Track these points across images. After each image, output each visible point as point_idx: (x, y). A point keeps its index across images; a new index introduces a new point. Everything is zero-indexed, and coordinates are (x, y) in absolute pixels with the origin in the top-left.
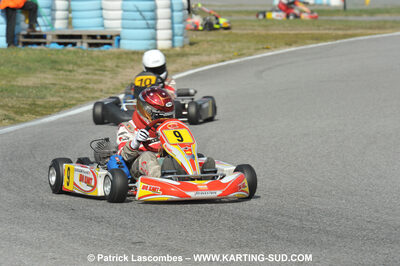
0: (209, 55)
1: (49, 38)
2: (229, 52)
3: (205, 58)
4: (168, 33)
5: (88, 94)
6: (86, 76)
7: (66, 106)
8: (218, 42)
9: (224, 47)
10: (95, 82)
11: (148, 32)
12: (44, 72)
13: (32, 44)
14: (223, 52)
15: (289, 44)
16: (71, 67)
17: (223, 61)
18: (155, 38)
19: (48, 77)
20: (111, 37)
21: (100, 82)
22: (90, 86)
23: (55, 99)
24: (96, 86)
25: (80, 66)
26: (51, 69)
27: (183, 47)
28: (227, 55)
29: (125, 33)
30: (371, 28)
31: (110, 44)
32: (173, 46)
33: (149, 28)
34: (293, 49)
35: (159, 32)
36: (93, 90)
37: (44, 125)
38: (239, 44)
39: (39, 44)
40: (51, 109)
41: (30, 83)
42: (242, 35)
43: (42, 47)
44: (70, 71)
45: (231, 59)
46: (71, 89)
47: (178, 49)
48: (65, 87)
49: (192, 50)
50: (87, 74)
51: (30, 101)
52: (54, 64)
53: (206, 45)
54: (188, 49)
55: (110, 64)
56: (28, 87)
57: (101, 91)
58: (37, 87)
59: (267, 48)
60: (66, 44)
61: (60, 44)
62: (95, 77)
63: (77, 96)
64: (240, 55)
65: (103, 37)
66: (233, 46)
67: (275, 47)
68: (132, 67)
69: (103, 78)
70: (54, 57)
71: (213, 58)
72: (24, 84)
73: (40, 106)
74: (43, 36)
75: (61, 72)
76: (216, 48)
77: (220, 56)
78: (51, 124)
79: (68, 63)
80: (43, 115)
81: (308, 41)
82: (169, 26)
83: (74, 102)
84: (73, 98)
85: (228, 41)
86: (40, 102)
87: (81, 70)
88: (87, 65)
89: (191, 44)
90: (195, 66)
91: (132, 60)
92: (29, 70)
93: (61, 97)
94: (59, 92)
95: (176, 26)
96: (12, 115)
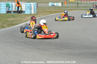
0: (41, 15)
1: (12, 12)
4: (34, 11)
7: (17, 24)
8: (43, 12)
11: (30, 11)
13: (9, 13)
14: (43, 14)
15: (56, 13)
16: (17, 17)
18: (31, 12)
19: (13, 19)
20: (23, 12)
21: (23, 20)
22: (21, 20)
23: (15, 23)
25: (18, 17)
27: (36, 13)
29: (26, 11)
30: (69, 10)
32: (34, 13)
34: (56, 14)
35: (32, 11)
36: (22, 21)
37: (15, 27)
39: (10, 13)
40: (15, 25)
41: (10, 20)
42: (46, 11)
43: (11, 13)
46: (18, 21)
47: (35, 14)
48: (17, 21)
49: (38, 14)
51: (11, 23)
52: (14, 16)
53: (40, 13)
54: (37, 14)
55: (24, 16)
56: (10, 21)
58: (12, 21)
60: (15, 13)
61: (14, 13)
64: (47, 15)
66: (45, 13)
68: (28, 17)
70: (13, 15)
71: (42, 15)
73: (13, 24)
74: (11, 11)
75: (15, 18)
77: (43, 15)
78: (16, 27)
79: (16, 16)
82: (34, 9)
84: (18, 23)
86: (13, 23)
87: (19, 18)
88: (20, 17)
89: (38, 13)
90: (39, 17)
91: (28, 16)
92: (9, 18)
95: (35, 9)
96: (8, 26)
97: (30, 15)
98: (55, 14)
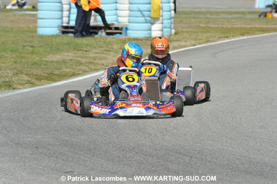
0: (186, 41)
2: (200, 40)
3: (183, 43)
5: (92, 67)
6: (97, 55)
7: (74, 75)
8: (195, 32)
9: (198, 36)
10: (100, 59)
12: (68, 52)
14: (196, 39)
15: (243, 34)
16: (87, 48)
17: (194, 45)
18: (150, 30)
19: (69, 55)
20: (121, 28)
21: (105, 58)
22: (96, 61)
23: (68, 70)
24: (100, 62)
25: (94, 48)
26: (74, 49)
27: (171, 35)
28: (198, 41)
31: (120, 33)
32: (163, 35)
33: (147, 23)
34: (245, 37)
36: (97, 64)
38: (209, 34)
41: (55, 59)
42: (213, 28)
44: (86, 51)
45: (200, 44)
46: (81, 64)
48: (78, 62)
49: (177, 36)
50: (97, 53)
51: (49, 71)
53: (186, 35)
55: (116, 46)
56: (52, 62)
57: (103, 65)
58: (59, 62)
59: (227, 37)
62: (102, 55)
63: (84, 68)
64: (207, 42)
65: (117, 28)
66: (205, 35)
67: (233, 37)
69: (108, 56)
71: (188, 43)
72: (51, 60)
73: (55, 75)
75: (80, 52)
76: (192, 37)
77: (193, 42)
80: (55, 81)
81: (257, 33)
83: (81, 72)
84: (80, 69)
85: (202, 32)
86: (56, 72)
87: (94, 50)
88: (100, 47)
89: (175, 34)
93: (73, 69)
94: (72, 65)
96: (33, 80)
97: (141, 40)
98: (241, 38)
